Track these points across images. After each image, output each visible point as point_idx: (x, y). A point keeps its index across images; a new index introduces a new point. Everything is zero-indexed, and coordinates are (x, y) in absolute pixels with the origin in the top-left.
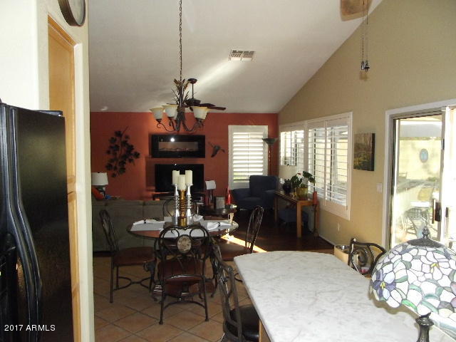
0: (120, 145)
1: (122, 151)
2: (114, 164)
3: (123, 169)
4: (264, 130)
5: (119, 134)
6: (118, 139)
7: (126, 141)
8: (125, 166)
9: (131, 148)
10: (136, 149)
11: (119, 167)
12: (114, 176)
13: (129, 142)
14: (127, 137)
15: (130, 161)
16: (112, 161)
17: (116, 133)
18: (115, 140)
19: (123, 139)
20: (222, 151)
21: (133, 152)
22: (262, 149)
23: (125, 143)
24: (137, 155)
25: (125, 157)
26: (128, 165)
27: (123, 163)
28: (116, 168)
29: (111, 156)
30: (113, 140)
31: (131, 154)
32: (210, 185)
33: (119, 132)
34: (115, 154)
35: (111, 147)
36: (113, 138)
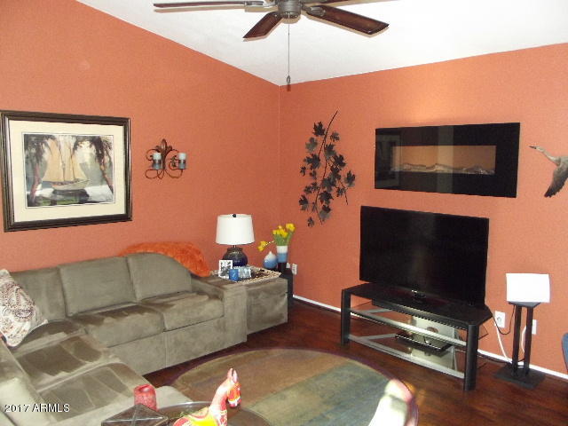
0: (322, 156)
1: (323, 171)
2: (312, 197)
3: (327, 210)
5: (319, 130)
6: (320, 139)
7: (333, 147)
8: (331, 203)
9: (340, 161)
10: (351, 166)
11: (320, 206)
12: (311, 221)
13: (339, 149)
14: (335, 137)
15: (340, 192)
16: (308, 190)
17: (316, 127)
18: (316, 144)
19: (329, 141)
21: (343, 173)
23: (329, 149)
24: (351, 179)
25: (329, 183)
26: (335, 202)
27: (327, 197)
28: (314, 207)
29: (308, 181)
30: (313, 143)
31: (340, 177)
32: (525, 287)
33: (320, 124)
34: (313, 175)
35: (308, 160)
36: (312, 139)
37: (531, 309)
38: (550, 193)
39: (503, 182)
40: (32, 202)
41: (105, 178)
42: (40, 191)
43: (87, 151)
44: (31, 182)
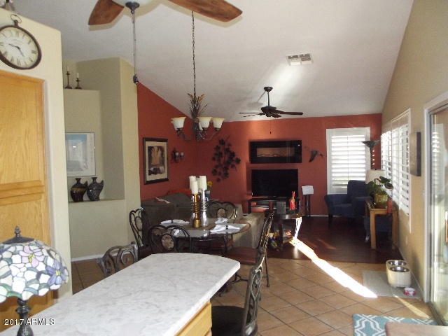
0: (223, 153)
1: (225, 158)
2: (218, 170)
3: (227, 174)
4: (365, 133)
5: (222, 142)
6: (221, 146)
7: (229, 149)
8: (228, 171)
9: (233, 154)
10: (238, 156)
11: (223, 173)
12: (218, 180)
13: (231, 149)
14: (230, 145)
15: (233, 166)
16: (217, 167)
17: (220, 141)
18: (219, 148)
19: (226, 147)
20: (320, 155)
21: (234, 159)
22: (364, 153)
23: (228, 150)
24: (238, 161)
25: (228, 163)
26: (230, 171)
27: (226, 169)
28: (220, 173)
29: (216, 163)
30: (218, 148)
31: (233, 160)
32: (307, 190)
33: (222, 140)
34: (219, 160)
35: (216, 154)
36: (217, 146)
37: (309, 195)
38: (310, 161)
39: (297, 158)
40: (151, 173)
41: (162, 163)
42: (152, 169)
43: (160, 152)
44: (150, 166)
